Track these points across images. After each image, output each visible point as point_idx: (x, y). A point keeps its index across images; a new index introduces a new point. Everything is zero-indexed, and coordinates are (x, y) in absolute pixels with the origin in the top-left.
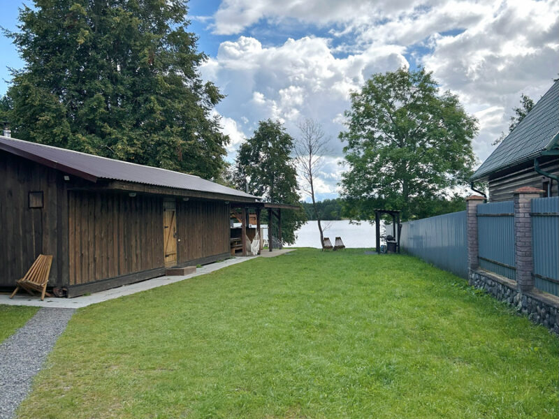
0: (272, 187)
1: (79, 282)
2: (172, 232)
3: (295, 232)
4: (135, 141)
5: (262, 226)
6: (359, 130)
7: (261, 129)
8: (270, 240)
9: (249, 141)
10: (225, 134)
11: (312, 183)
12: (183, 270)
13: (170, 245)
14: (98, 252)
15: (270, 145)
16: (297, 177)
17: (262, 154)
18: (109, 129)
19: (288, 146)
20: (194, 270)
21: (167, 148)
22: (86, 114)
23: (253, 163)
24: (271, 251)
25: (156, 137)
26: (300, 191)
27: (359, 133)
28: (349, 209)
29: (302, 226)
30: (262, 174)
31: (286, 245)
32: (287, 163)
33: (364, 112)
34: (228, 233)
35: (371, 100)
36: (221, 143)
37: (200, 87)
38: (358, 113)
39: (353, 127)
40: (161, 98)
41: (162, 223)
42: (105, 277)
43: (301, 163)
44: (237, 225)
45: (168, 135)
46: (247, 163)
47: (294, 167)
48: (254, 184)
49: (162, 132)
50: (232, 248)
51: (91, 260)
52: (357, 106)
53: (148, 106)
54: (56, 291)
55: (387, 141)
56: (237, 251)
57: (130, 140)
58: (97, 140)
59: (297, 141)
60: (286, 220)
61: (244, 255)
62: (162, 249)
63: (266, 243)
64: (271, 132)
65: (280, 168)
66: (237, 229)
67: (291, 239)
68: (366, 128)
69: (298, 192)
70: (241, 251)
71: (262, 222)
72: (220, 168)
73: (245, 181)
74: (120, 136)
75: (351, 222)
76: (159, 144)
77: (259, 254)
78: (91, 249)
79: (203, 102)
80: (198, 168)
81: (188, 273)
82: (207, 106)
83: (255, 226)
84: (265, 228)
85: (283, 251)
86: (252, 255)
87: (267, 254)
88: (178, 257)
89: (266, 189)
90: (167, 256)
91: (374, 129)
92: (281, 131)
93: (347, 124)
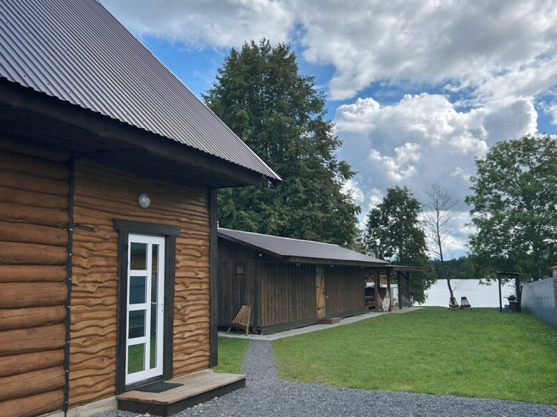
0: (401, 249)
1: (267, 325)
2: (322, 291)
3: (425, 292)
4: (284, 216)
5: (392, 286)
6: (485, 194)
7: (389, 196)
8: (400, 299)
9: (378, 206)
10: (357, 205)
11: (440, 245)
12: (331, 320)
13: (321, 301)
14: (277, 305)
15: (398, 210)
16: (425, 238)
17: (390, 218)
18: (264, 206)
19: (415, 210)
20: (339, 321)
21: (310, 221)
22: (247, 195)
23: (382, 226)
24: (400, 308)
25: (300, 213)
26: (429, 252)
27: (486, 197)
28: (478, 269)
29: (432, 285)
30: (392, 236)
31: (416, 304)
32: (415, 226)
33: (489, 177)
34: (363, 292)
35: (496, 166)
36: (353, 213)
37: (335, 166)
38: (483, 179)
39: (479, 192)
40: (303, 179)
41: (315, 284)
42: (281, 322)
43: (428, 225)
44: (370, 284)
45: (310, 210)
46: (377, 226)
47: (422, 229)
48: (384, 245)
49: (305, 208)
50: (366, 305)
51: (273, 310)
52: (482, 171)
53: (293, 187)
54: (254, 329)
55: (514, 204)
56: (370, 308)
57: (281, 215)
58: (255, 215)
59: (424, 205)
60: (416, 280)
61: (377, 311)
62: (315, 304)
63: (396, 301)
64: (398, 199)
65: (409, 231)
66: (370, 288)
67: (421, 298)
68: (493, 191)
69: (426, 253)
70: (374, 308)
71: (393, 281)
72: (353, 234)
73: (376, 242)
74: (272, 212)
75: (481, 283)
76: (303, 218)
77: (390, 310)
78: (273, 303)
79: (337, 178)
80: (334, 235)
81: (335, 323)
82: (341, 181)
83: (385, 286)
84: (395, 288)
85: (411, 309)
86: (383, 311)
87: (396, 311)
88: (326, 310)
89: (395, 251)
90: (319, 309)
91: (500, 192)
92: (408, 196)
93: (472, 188)
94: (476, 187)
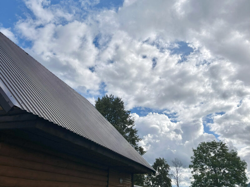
7: (157, 162)
11: (178, 186)
15: (160, 168)
16: (171, 182)
17: (157, 172)
19: (167, 169)
23: (153, 175)
32: (167, 176)
35: (201, 152)
37: (137, 148)
38: (196, 158)
39: (195, 163)
43: (173, 176)
47: (170, 178)
52: (196, 154)
55: (209, 169)
64: (160, 163)
68: (200, 163)
91: (203, 164)
92: (165, 163)
93: (192, 162)
94: (193, 161)
